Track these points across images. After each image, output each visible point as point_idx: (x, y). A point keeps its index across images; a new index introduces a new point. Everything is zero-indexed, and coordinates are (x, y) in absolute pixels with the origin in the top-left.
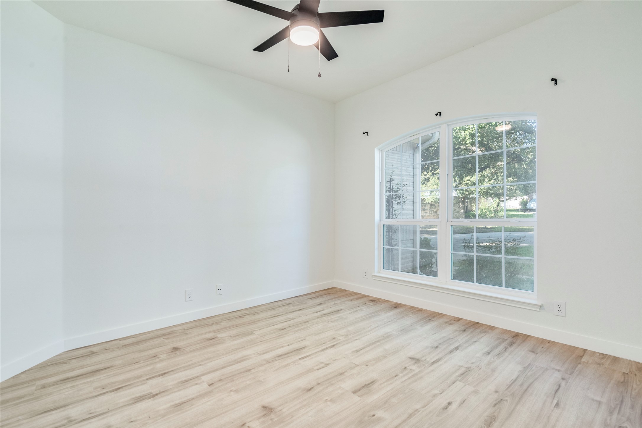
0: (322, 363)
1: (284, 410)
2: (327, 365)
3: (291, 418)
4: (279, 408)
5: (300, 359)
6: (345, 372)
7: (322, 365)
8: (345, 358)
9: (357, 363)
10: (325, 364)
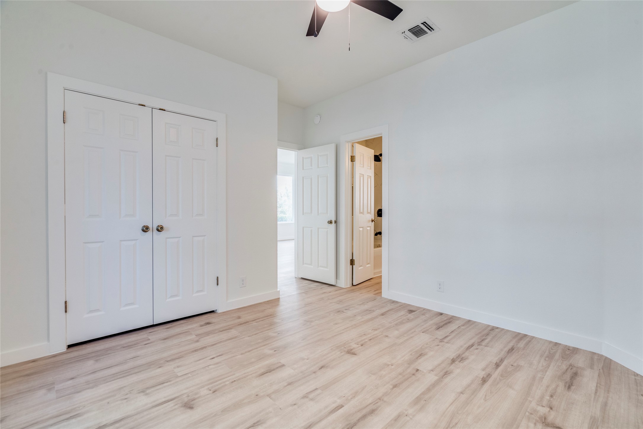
0: (312, 400)
1: (339, 353)
2: (305, 397)
3: (332, 349)
4: (343, 354)
5: (341, 406)
6: (286, 386)
7: (311, 396)
8: (280, 409)
9: (268, 399)
10: (307, 397)
